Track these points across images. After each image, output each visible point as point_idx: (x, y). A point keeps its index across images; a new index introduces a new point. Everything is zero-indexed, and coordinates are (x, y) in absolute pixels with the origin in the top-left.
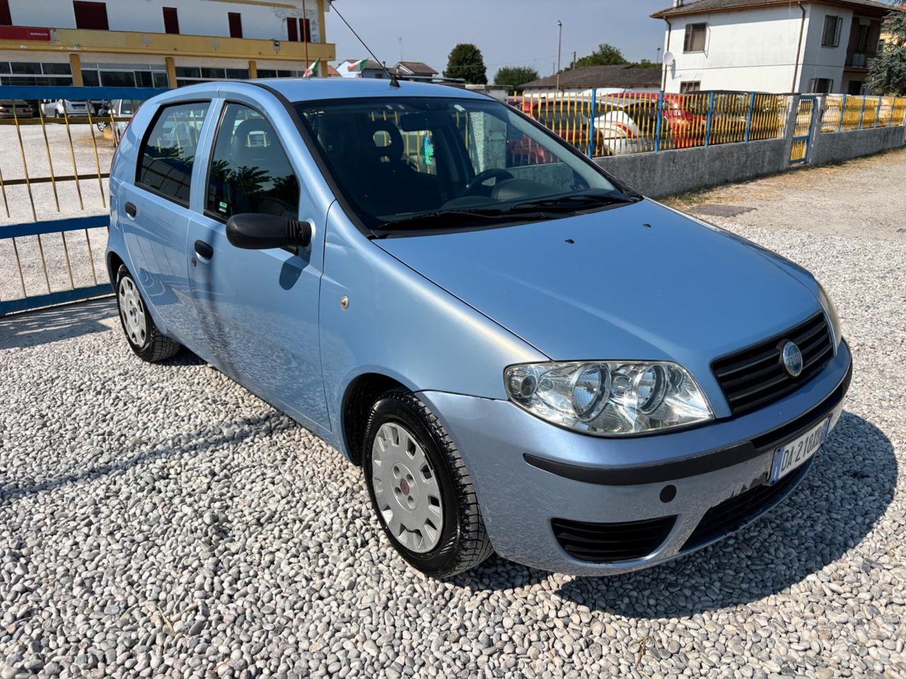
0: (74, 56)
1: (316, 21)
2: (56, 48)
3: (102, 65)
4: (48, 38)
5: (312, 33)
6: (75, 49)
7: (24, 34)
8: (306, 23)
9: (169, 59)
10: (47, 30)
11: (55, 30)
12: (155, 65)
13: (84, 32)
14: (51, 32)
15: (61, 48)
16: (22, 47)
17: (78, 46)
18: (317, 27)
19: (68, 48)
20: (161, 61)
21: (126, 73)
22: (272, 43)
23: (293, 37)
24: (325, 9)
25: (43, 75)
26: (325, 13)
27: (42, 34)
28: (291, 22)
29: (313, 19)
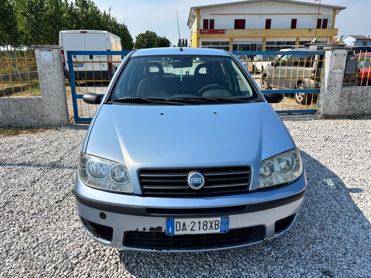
0: (232, 39)
1: (331, 20)
2: (226, 36)
3: (240, 42)
4: (224, 33)
5: (328, 24)
6: (232, 36)
7: (217, 32)
8: (326, 21)
9: (264, 39)
10: (224, 30)
11: (226, 30)
12: (258, 41)
13: (236, 30)
14: (225, 31)
15: (227, 36)
16: (215, 36)
17: (233, 35)
18: (331, 22)
19: (230, 36)
20: (261, 40)
21: (247, 44)
22: (308, 30)
23: (318, 27)
24: (337, 14)
25: (220, 46)
26: (336, 16)
27: (222, 32)
28: (319, 21)
29: (330, 19)
